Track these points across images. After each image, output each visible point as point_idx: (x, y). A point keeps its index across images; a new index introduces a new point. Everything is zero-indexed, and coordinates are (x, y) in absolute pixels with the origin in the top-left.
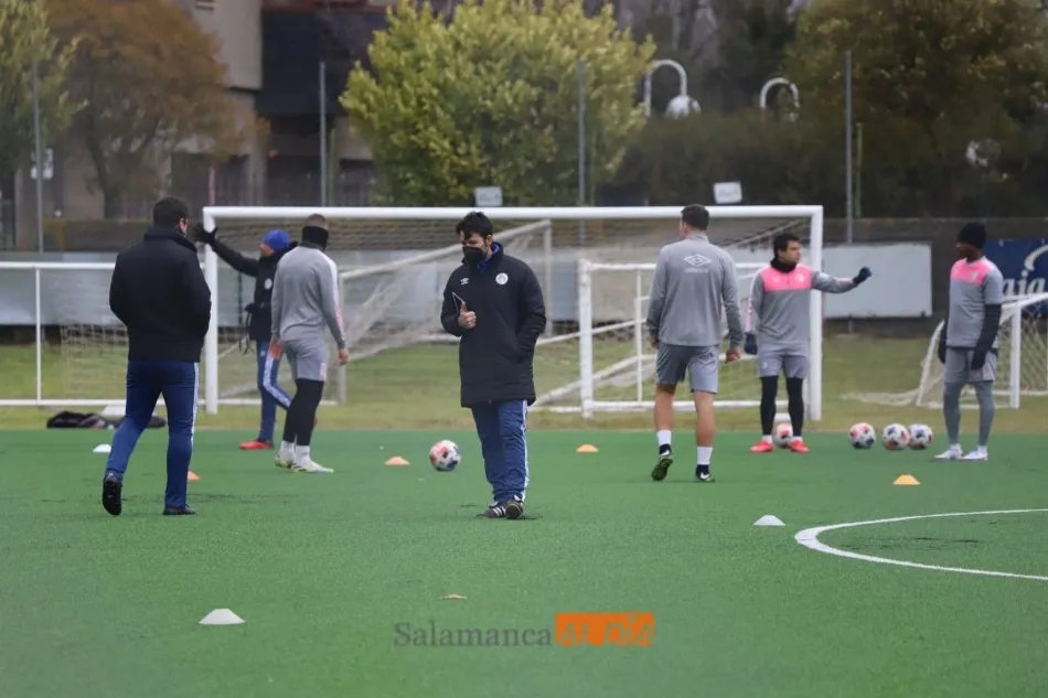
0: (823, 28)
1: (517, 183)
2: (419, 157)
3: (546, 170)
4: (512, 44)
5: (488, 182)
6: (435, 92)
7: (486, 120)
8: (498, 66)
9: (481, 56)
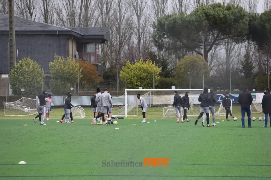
0: (182, 66)
1: (144, 86)
2: (131, 83)
3: (148, 84)
4: (144, 68)
5: (140, 86)
6: (134, 74)
7: (141, 78)
8: (142, 71)
9: (140, 70)
